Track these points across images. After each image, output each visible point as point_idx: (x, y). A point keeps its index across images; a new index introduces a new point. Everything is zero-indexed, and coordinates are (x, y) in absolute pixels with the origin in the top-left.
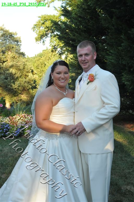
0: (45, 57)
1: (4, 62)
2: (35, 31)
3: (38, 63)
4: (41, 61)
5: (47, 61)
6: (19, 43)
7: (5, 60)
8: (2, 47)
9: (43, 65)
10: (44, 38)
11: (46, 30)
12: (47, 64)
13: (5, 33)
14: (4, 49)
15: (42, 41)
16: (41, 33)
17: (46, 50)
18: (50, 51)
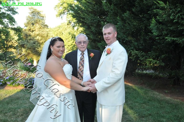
0: (63, 28)
1: (33, 31)
2: (56, 10)
3: (58, 32)
4: (59, 31)
5: (64, 31)
6: (44, 18)
7: (34, 30)
8: (32, 21)
9: (61, 34)
10: (62, 15)
11: (64, 9)
12: (64, 33)
13: (34, 10)
14: (33, 22)
15: (61, 17)
16: (60, 12)
17: (63, 23)
18: (66, 24)
